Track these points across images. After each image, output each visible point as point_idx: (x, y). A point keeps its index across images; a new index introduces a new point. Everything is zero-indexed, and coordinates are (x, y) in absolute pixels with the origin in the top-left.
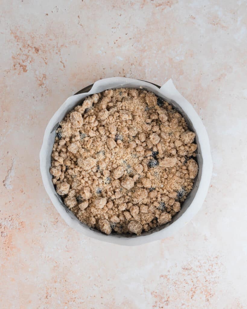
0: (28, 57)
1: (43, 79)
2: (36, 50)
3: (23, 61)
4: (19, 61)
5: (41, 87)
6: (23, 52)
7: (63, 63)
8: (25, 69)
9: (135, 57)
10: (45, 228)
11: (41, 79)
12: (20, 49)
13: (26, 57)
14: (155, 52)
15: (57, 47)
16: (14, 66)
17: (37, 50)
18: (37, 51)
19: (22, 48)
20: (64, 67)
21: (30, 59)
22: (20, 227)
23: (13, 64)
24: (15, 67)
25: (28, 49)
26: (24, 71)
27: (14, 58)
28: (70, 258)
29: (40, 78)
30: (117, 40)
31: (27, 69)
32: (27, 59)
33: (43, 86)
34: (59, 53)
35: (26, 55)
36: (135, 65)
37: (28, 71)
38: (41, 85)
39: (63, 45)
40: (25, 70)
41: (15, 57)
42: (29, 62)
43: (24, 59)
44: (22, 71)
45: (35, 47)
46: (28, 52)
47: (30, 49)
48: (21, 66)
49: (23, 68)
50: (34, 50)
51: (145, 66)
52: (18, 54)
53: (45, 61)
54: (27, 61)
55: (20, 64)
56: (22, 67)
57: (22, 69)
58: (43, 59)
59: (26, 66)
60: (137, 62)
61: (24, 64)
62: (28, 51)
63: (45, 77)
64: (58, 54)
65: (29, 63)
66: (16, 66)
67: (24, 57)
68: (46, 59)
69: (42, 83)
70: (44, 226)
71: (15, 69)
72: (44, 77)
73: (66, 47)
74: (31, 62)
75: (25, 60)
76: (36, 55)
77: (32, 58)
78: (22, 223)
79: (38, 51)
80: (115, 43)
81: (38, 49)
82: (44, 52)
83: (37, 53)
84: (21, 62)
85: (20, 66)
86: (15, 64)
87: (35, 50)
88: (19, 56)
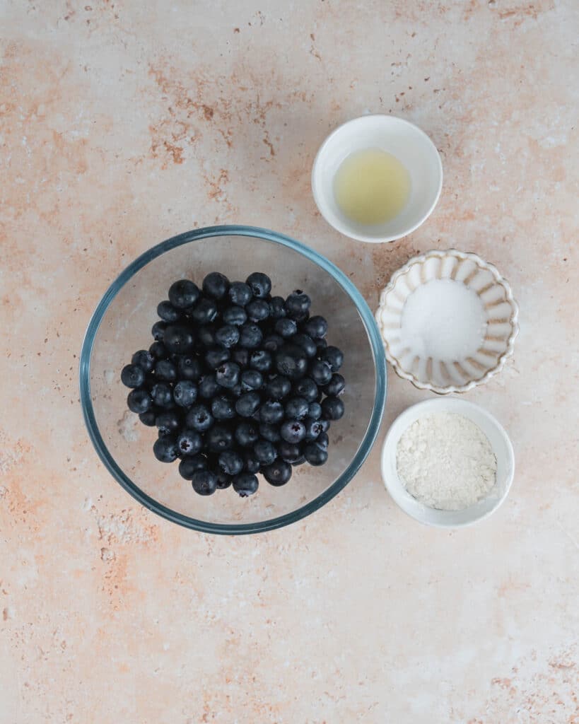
0: (186, 127)
1: (220, 180)
2: (206, 112)
3: (174, 137)
4: (164, 137)
5: (214, 200)
6: (175, 115)
7: (269, 144)
8: (179, 155)
9: (447, 135)
10: (209, 545)
11: (215, 181)
12: (170, 109)
13: (182, 127)
14: (496, 124)
15: (258, 107)
16: (154, 148)
17: (209, 112)
18: (209, 116)
19: (173, 108)
20: (272, 153)
21: (192, 134)
22: (148, 538)
23: (151, 143)
24: (154, 150)
25: (188, 109)
26: (176, 161)
27: (153, 129)
28: (268, 622)
29: (214, 178)
30: (402, 94)
31: (182, 156)
32: (185, 133)
33: (220, 199)
34: (261, 121)
35: (182, 123)
36: (445, 155)
37: (185, 162)
38: (214, 195)
39: (271, 103)
40: (179, 160)
41: (157, 129)
42: (188, 139)
43: (178, 132)
44: (171, 162)
45: (204, 106)
46: (188, 117)
47: (193, 108)
48: (168, 150)
49: (174, 155)
50: (201, 111)
51: (470, 156)
52: (165, 121)
53: (226, 138)
54: (185, 137)
55: (168, 144)
56: (172, 152)
57: (172, 157)
58: (223, 134)
59: (181, 149)
60: (449, 145)
61: (177, 144)
62: (188, 114)
63: (225, 176)
64: (258, 122)
65: (189, 143)
66: (157, 149)
67: (178, 129)
68: (229, 133)
69: (219, 190)
70: (207, 540)
71: (155, 156)
72: (222, 176)
73: (279, 105)
74: (192, 140)
75: (178, 135)
76: (207, 123)
77: (196, 131)
78: (152, 528)
79: (211, 114)
80: (397, 100)
81: (212, 110)
82: (225, 118)
83: (208, 119)
84: (170, 140)
85: (166, 148)
86: (155, 144)
87: (204, 111)
88: (165, 125)
